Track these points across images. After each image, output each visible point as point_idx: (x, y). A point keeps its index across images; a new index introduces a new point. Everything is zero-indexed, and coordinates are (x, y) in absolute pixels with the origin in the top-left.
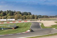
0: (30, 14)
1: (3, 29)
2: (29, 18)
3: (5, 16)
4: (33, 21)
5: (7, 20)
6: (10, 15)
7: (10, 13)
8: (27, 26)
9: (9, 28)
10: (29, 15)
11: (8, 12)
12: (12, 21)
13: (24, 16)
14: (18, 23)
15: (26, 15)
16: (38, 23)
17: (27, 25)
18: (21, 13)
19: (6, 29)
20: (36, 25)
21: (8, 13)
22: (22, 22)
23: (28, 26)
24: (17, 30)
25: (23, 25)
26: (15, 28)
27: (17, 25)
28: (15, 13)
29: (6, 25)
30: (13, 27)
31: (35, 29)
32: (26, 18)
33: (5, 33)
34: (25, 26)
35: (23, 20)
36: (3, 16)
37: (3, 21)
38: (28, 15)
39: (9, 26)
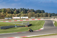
0: (44, 12)
1: (16, 27)
2: (42, 16)
3: (19, 14)
4: (47, 19)
5: (20, 18)
6: (23, 13)
7: (23, 11)
8: (40, 24)
9: (22, 26)
10: (42, 13)
12: (25, 19)
13: (37, 14)
14: (31, 21)
16: (52, 21)
18: (34, 11)
19: (20, 26)
20: (49, 23)
21: (22, 11)
22: (35, 20)
23: (42, 24)
25: (36, 23)
26: (28, 26)
27: (30, 23)
28: (28, 11)
29: (19, 23)
30: (26, 25)
31: (48, 27)
32: (39, 16)
34: (38, 24)
35: (36, 18)
36: (16, 13)
37: (16, 19)
38: (41, 13)
39: (22, 24)
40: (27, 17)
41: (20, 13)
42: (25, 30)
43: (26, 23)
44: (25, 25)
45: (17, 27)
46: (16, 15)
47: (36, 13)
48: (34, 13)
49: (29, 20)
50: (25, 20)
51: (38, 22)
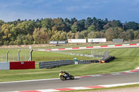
1: (76, 63)
3: (83, 33)
5: (87, 41)
6: (95, 29)
7: (95, 24)
8: (135, 56)
9: (92, 62)
11: (90, 21)
12: (99, 45)
13: (128, 31)
14: (113, 50)
15: (135, 30)
18: (120, 25)
19: (85, 62)
21: (91, 24)
22: (124, 46)
24: (112, 66)
25: (125, 54)
26: (107, 61)
28: (107, 25)
29: (84, 54)
30: (102, 58)
32: (133, 37)
33: (81, 72)
34: (130, 56)
35: (126, 42)
36: (78, 31)
37: (78, 44)
39: (91, 56)
40: (104, 40)
41: (86, 29)
42: (99, 71)
43: (100, 54)
44: (97, 58)
45: (80, 62)
46: (77, 34)
47: (125, 29)
48: (120, 29)
49: (109, 46)
50: (99, 47)
51: (129, 51)
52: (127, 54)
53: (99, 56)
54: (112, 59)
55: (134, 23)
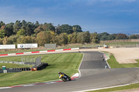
0: (79, 29)
1: (5, 71)
2: (76, 42)
3: (12, 37)
4: (87, 48)
5: (16, 47)
6: (24, 34)
7: (24, 28)
8: (70, 62)
9: (23, 69)
10: (75, 33)
11: (20, 25)
12: (31, 50)
13: (61, 35)
14: (46, 56)
15: (69, 33)
16: (101, 54)
17: (72, 59)
18: (53, 28)
19: (15, 70)
20: (94, 60)
21: (20, 28)
22: (57, 51)
23: (74, 63)
24: (45, 74)
25: (59, 60)
26: (39, 69)
27: (44, 61)
28: (38, 29)
29: (13, 61)
30: (33, 65)
31: (93, 70)
32: (66, 42)
33: (12, 81)
34: (65, 62)
35: (59, 47)
37: (6, 50)
38: (72, 32)
39: (22, 64)
40: (35, 45)
41: (15, 34)
42: (32, 80)
43: (31, 60)
44: (29, 66)
45: (9, 71)
46: (5, 39)
47: (59, 33)
48: (52, 33)
49: (41, 52)
50: (30, 53)
51: (63, 57)
52: (60, 60)
53: (30, 63)
54: (44, 66)
55: (67, 26)
